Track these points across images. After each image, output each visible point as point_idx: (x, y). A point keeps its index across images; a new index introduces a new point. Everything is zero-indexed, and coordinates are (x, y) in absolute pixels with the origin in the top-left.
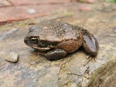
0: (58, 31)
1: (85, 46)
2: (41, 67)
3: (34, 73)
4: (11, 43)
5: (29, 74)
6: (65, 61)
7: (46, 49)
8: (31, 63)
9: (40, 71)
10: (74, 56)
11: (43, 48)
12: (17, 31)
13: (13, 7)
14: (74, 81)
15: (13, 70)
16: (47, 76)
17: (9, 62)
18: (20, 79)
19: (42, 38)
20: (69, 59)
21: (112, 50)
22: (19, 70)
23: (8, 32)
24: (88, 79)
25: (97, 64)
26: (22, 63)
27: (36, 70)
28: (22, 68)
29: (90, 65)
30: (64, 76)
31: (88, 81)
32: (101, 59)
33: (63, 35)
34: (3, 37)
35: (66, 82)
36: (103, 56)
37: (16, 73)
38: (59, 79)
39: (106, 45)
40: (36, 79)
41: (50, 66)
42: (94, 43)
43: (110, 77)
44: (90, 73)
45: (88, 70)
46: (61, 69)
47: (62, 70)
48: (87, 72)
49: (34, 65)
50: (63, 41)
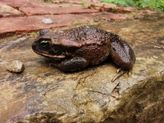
0: (77, 34)
1: (114, 55)
2: (52, 80)
3: (42, 86)
4: (16, 53)
5: (35, 87)
6: (85, 75)
7: (60, 57)
8: (40, 75)
9: (49, 84)
10: (99, 69)
11: (55, 56)
12: (26, 40)
13: (25, 17)
14: (98, 102)
15: (14, 81)
16: (58, 91)
17: (12, 72)
18: (21, 92)
19: (54, 42)
20: (91, 72)
21: (155, 64)
22: (23, 82)
23: (14, 42)
24: (118, 99)
25: (131, 80)
26: (28, 74)
27: (45, 82)
28: (26, 80)
29: (121, 81)
30: (82, 92)
31: (117, 103)
32: (138, 74)
33: (83, 38)
34: (8, 46)
35: (85, 101)
36: (141, 71)
37: (18, 85)
38: (75, 96)
39: (146, 58)
40: (44, 93)
41: (64, 79)
42: (128, 52)
43: (153, 104)
44: (120, 92)
45: (118, 87)
46: (79, 83)
47: (80, 85)
48: (117, 89)
49: (42, 78)
50: (83, 46)
